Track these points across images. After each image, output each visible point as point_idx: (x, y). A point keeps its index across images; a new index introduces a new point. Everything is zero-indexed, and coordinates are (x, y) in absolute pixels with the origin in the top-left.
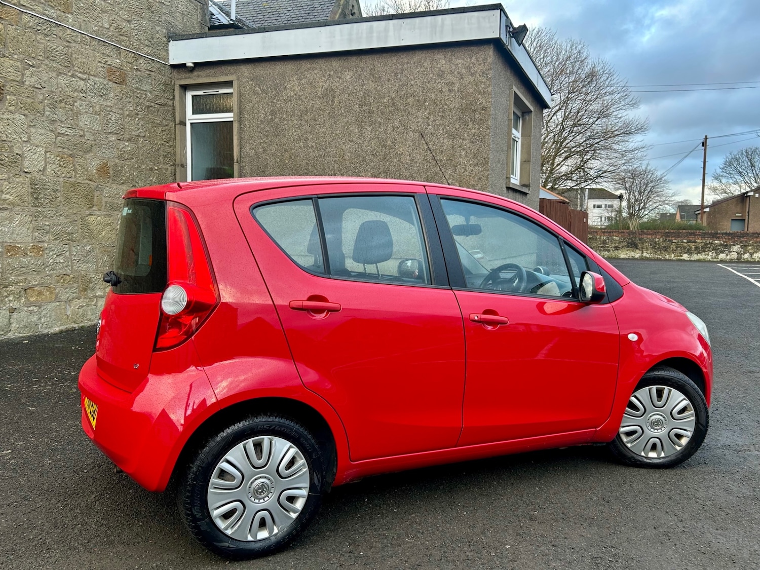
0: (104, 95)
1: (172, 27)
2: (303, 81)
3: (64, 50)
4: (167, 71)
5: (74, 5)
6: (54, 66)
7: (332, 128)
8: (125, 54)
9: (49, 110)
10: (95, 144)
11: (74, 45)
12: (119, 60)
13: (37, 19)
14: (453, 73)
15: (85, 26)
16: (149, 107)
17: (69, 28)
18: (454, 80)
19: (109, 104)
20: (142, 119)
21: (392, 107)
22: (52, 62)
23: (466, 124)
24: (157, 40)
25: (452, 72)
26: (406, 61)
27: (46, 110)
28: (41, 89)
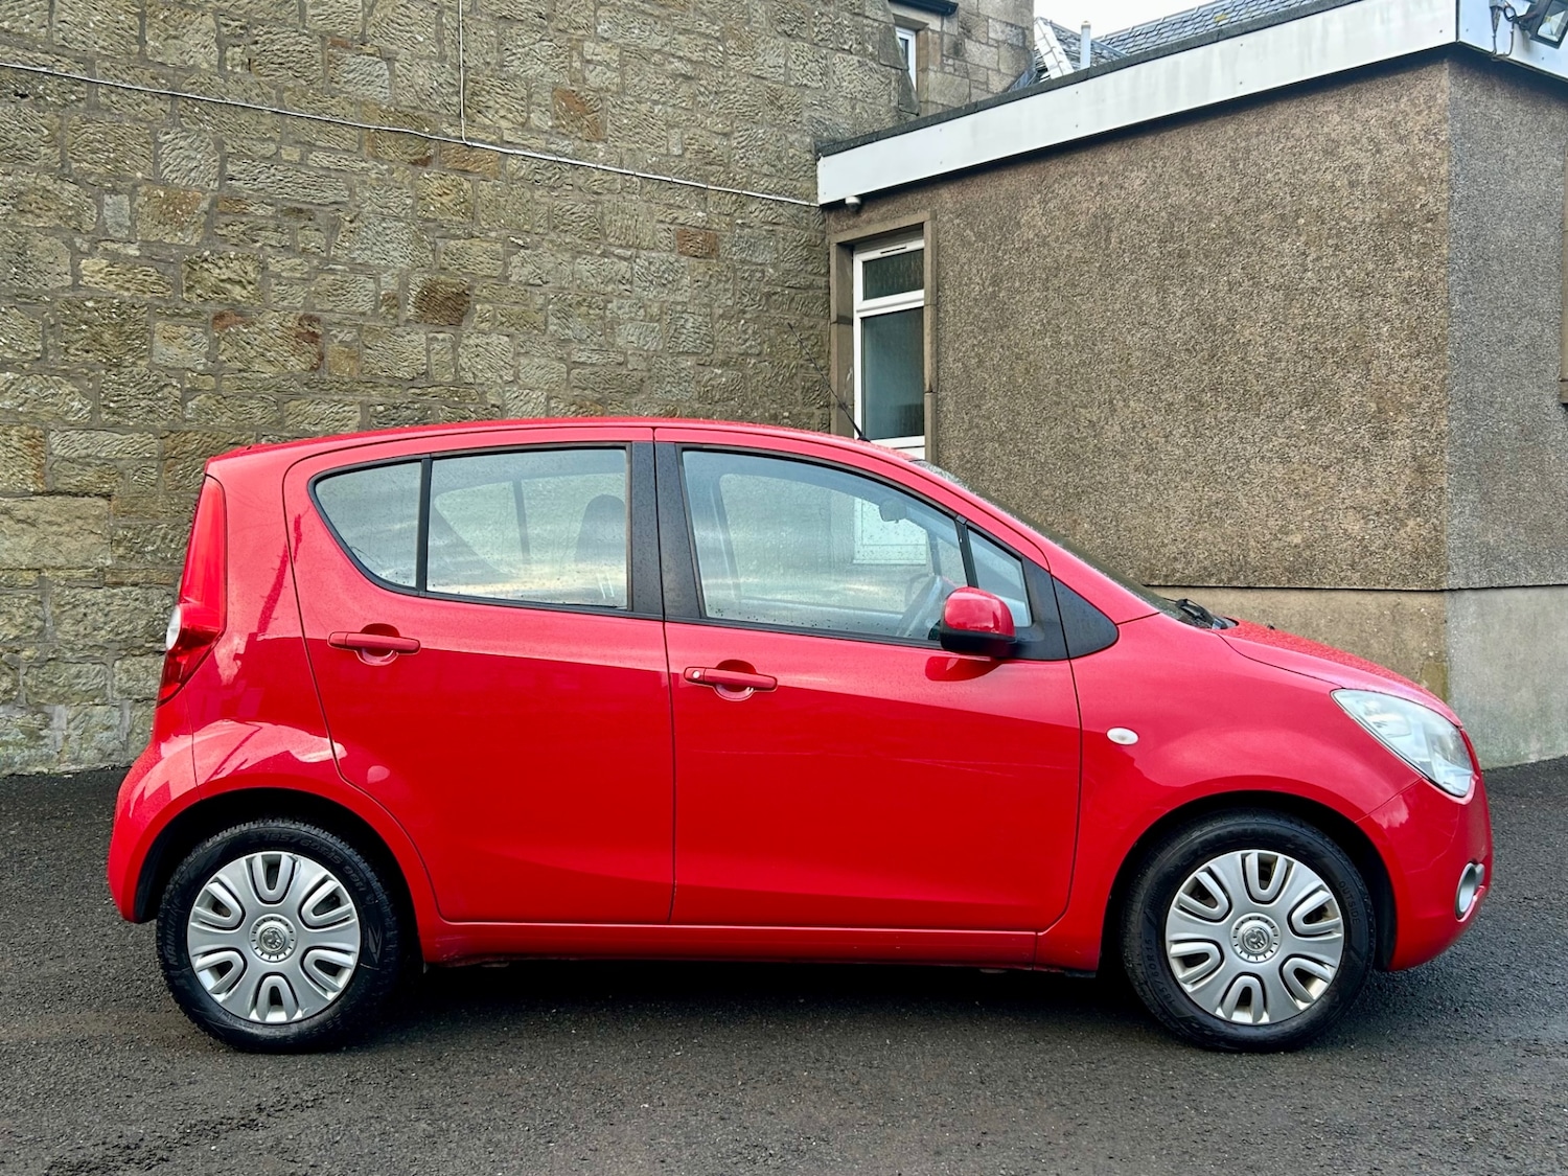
0: (670, 282)
1: (826, 129)
2: (1051, 205)
3: (588, 210)
4: (813, 218)
5: (609, 125)
6: (567, 241)
7: (1106, 300)
8: (716, 198)
9: (556, 321)
10: (650, 377)
11: (608, 197)
12: (704, 211)
13: (535, 161)
14: (1358, 142)
15: (631, 158)
16: (769, 295)
17: (598, 169)
18: (1362, 158)
19: (679, 299)
20: (755, 320)
21: (1226, 237)
22: (563, 235)
23: (1389, 259)
24: (790, 161)
25: (1356, 141)
26: (1255, 128)
27: (550, 322)
28: (540, 286)
